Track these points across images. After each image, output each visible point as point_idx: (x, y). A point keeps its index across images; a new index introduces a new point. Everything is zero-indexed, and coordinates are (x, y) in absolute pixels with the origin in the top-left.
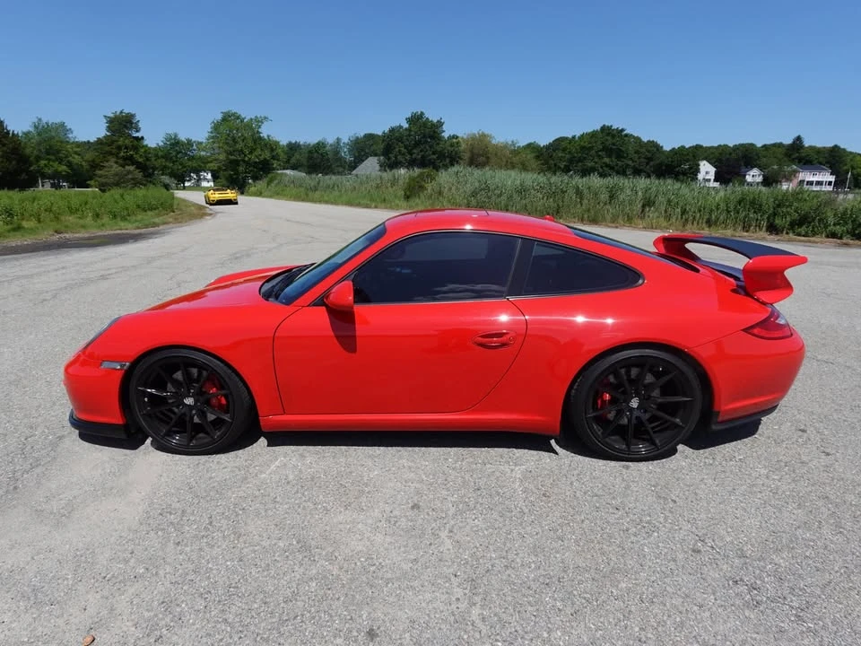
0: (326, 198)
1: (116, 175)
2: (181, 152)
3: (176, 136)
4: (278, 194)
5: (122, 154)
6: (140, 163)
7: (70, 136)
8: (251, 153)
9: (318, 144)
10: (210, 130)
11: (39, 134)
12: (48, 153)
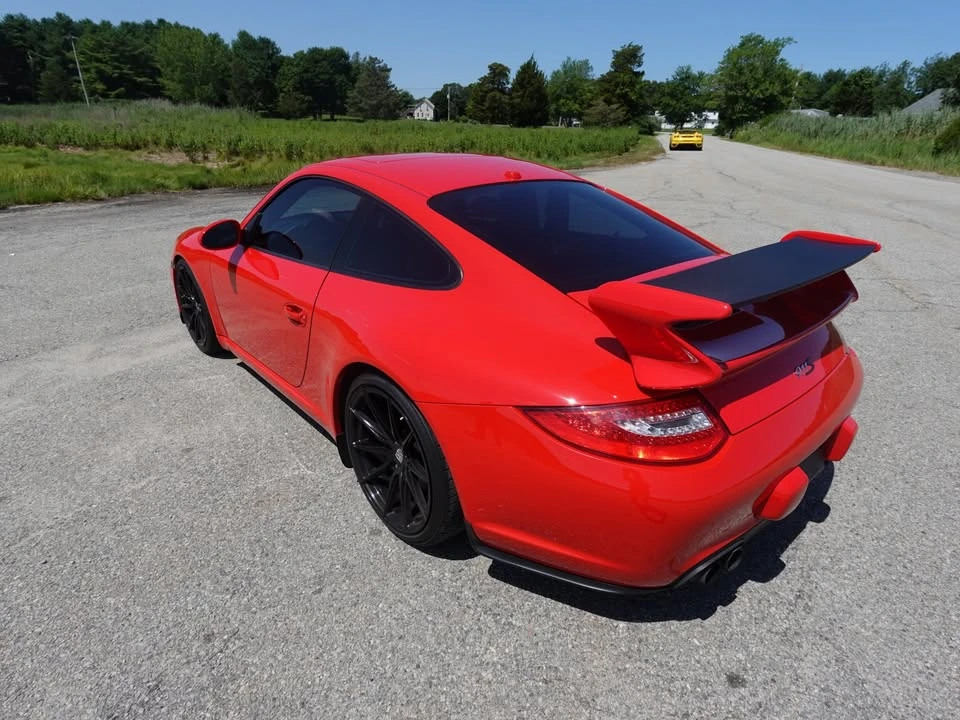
0: (822, 148)
1: (600, 113)
2: (689, 88)
3: (689, 68)
4: (768, 140)
5: (618, 91)
6: (632, 101)
7: (590, 73)
8: (756, 87)
9: (862, 72)
10: (721, 60)
11: (565, 72)
12: (568, 92)
